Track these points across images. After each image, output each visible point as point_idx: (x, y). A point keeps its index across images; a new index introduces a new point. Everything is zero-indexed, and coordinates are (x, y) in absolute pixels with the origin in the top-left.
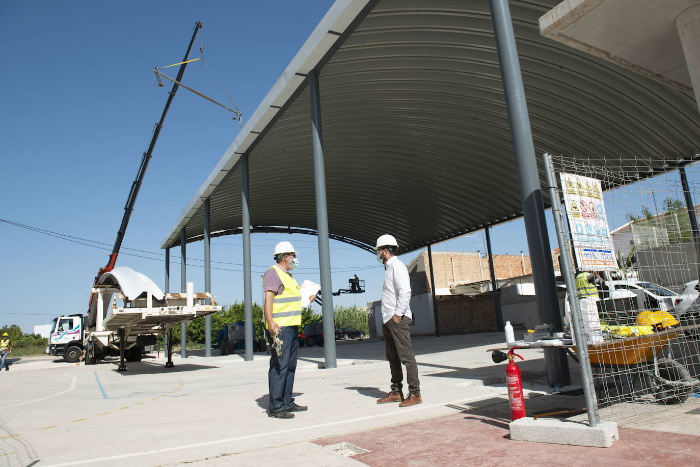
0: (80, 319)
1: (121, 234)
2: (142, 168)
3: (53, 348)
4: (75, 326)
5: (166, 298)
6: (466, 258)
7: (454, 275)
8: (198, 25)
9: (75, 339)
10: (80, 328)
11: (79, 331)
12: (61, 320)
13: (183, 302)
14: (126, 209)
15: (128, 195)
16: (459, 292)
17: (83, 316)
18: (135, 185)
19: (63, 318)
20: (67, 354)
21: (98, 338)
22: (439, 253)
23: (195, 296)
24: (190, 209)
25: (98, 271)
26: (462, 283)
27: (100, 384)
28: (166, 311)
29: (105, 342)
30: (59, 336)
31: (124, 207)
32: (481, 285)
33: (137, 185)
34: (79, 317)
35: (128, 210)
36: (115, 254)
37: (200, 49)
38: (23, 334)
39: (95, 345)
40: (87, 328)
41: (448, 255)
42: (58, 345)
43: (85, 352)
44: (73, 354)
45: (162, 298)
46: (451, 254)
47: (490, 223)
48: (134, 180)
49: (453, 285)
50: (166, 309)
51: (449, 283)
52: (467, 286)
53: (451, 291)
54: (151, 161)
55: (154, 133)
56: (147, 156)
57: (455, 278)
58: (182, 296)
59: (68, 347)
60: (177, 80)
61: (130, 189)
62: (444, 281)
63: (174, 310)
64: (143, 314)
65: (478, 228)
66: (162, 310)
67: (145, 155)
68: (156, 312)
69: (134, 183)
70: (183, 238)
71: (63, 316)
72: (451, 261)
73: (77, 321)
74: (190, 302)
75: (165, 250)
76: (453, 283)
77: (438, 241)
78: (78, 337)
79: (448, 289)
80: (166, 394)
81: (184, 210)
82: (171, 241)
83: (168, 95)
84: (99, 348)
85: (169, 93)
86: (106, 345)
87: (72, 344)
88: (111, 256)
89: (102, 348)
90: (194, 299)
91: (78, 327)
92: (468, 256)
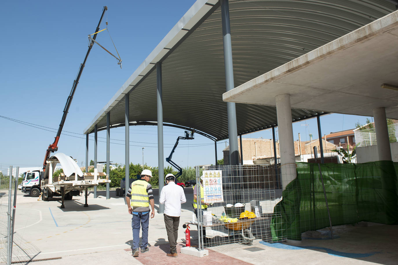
0: (39, 173)
1: (61, 126)
2: (73, 89)
3: (24, 189)
4: (36, 177)
5: (84, 176)
6: (264, 143)
7: (256, 153)
8: (105, 8)
9: (36, 184)
10: (39, 178)
11: (38, 179)
12: (28, 173)
13: (92, 177)
14: (64, 112)
15: (65, 104)
16: (259, 163)
17: (40, 171)
18: (69, 98)
19: (29, 172)
20: (31, 193)
21: (50, 188)
22: (247, 139)
23: (98, 174)
24: (99, 116)
25: (49, 146)
26: (261, 157)
27: (53, 217)
28: (84, 183)
29: (53, 190)
30: (27, 182)
31: (63, 110)
32: (271, 160)
33: (70, 98)
34: (38, 172)
35: (66, 112)
36: (58, 137)
37: (106, 23)
38: (4, 176)
39: (48, 191)
40: (43, 179)
41: (253, 140)
42: (27, 187)
43: (42, 193)
44: (35, 192)
45: (82, 176)
46: (255, 140)
47: (275, 125)
48: (69, 95)
49: (255, 159)
50: (84, 181)
51: (253, 158)
52: (263, 160)
53: (254, 162)
54: (78, 85)
55: (80, 69)
56: (76, 82)
57: (256, 155)
58: (92, 175)
59: (32, 188)
60: (93, 38)
61: (67, 101)
62: (250, 156)
63: (88, 182)
64: (73, 184)
65: (268, 127)
66: (82, 182)
67: (75, 82)
68: (79, 183)
69: (69, 97)
70: (96, 129)
71: (29, 171)
72: (255, 144)
73: (37, 175)
74: (96, 177)
75: (86, 135)
76: (255, 157)
77: (246, 133)
78: (37, 183)
79: (252, 161)
80: (82, 225)
81: (96, 116)
82: (89, 131)
83: (88, 48)
84: (50, 192)
85: (88, 47)
86: (54, 192)
87: (34, 187)
88: (56, 138)
89: (51, 193)
90: (98, 176)
91: (38, 177)
92: (266, 141)
